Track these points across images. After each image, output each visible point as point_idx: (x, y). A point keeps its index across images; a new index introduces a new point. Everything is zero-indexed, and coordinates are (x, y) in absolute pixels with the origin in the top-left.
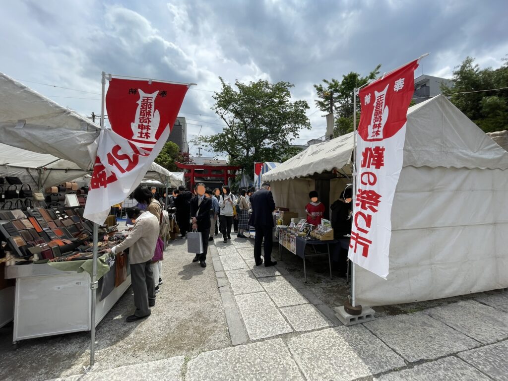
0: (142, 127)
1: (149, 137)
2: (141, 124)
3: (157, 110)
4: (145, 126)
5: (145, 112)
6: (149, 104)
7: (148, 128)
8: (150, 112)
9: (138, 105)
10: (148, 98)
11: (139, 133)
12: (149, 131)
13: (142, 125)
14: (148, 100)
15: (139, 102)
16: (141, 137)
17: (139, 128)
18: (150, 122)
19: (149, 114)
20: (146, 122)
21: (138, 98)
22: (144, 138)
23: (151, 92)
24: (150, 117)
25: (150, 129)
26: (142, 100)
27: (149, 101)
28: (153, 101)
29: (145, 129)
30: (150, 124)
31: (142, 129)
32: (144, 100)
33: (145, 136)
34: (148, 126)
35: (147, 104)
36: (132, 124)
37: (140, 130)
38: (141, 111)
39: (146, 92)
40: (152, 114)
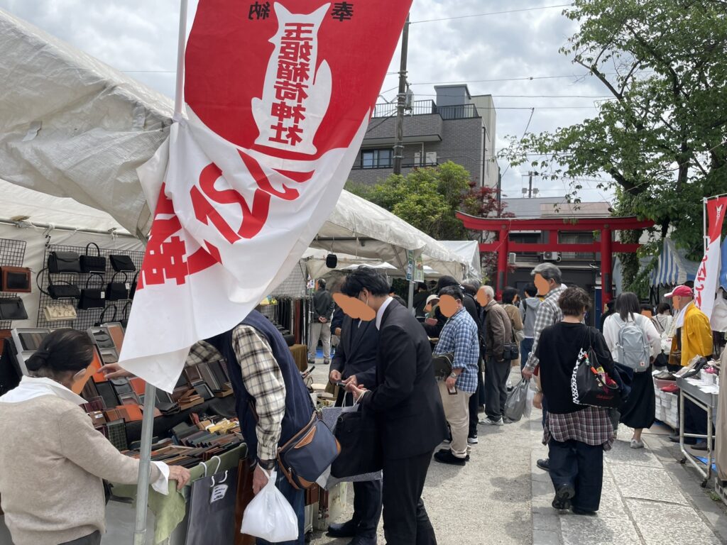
0: (282, 110)
1: (300, 140)
2: (279, 102)
3: (324, 63)
4: (289, 108)
5: (291, 67)
6: (302, 43)
7: (298, 114)
8: (304, 67)
9: (272, 47)
10: (299, 25)
11: (273, 127)
12: (301, 124)
13: (283, 105)
14: (299, 31)
15: (276, 40)
16: (278, 139)
17: (274, 113)
18: (303, 95)
19: (302, 72)
20: (293, 97)
21: (273, 28)
22: (286, 142)
23: (307, 10)
24: (305, 82)
25: (303, 118)
26: (284, 35)
27: (302, 35)
28: (314, 35)
29: (288, 117)
30: (304, 103)
31: (281, 119)
32: (290, 32)
33: (288, 136)
34: (299, 108)
35: (297, 44)
36: (255, 101)
37: (275, 121)
38: (280, 66)
39: (293, 10)
40: (310, 73)
